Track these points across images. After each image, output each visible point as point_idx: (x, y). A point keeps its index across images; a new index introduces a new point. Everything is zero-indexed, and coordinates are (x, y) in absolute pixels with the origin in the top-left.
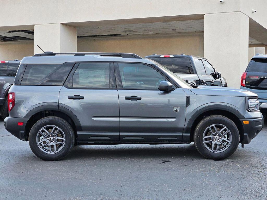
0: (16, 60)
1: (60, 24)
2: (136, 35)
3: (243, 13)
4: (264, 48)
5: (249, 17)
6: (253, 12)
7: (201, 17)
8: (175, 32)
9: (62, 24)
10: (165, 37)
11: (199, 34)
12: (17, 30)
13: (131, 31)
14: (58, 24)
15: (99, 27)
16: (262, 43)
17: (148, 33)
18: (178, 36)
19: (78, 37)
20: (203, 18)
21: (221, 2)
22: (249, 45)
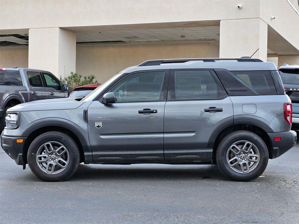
0: (15, 68)
1: (58, 28)
2: (139, 42)
3: (262, 20)
4: (277, 58)
5: (268, 24)
6: (271, 19)
7: (217, 23)
8: (183, 39)
9: (61, 28)
10: (171, 45)
11: (209, 42)
12: (7, 34)
13: (135, 37)
14: (57, 28)
15: (100, 33)
16: (275, 53)
17: (153, 40)
18: (186, 44)
19: (77, 43)
20: (219, 25)
21: (239, 7)
22: (268, 54)
